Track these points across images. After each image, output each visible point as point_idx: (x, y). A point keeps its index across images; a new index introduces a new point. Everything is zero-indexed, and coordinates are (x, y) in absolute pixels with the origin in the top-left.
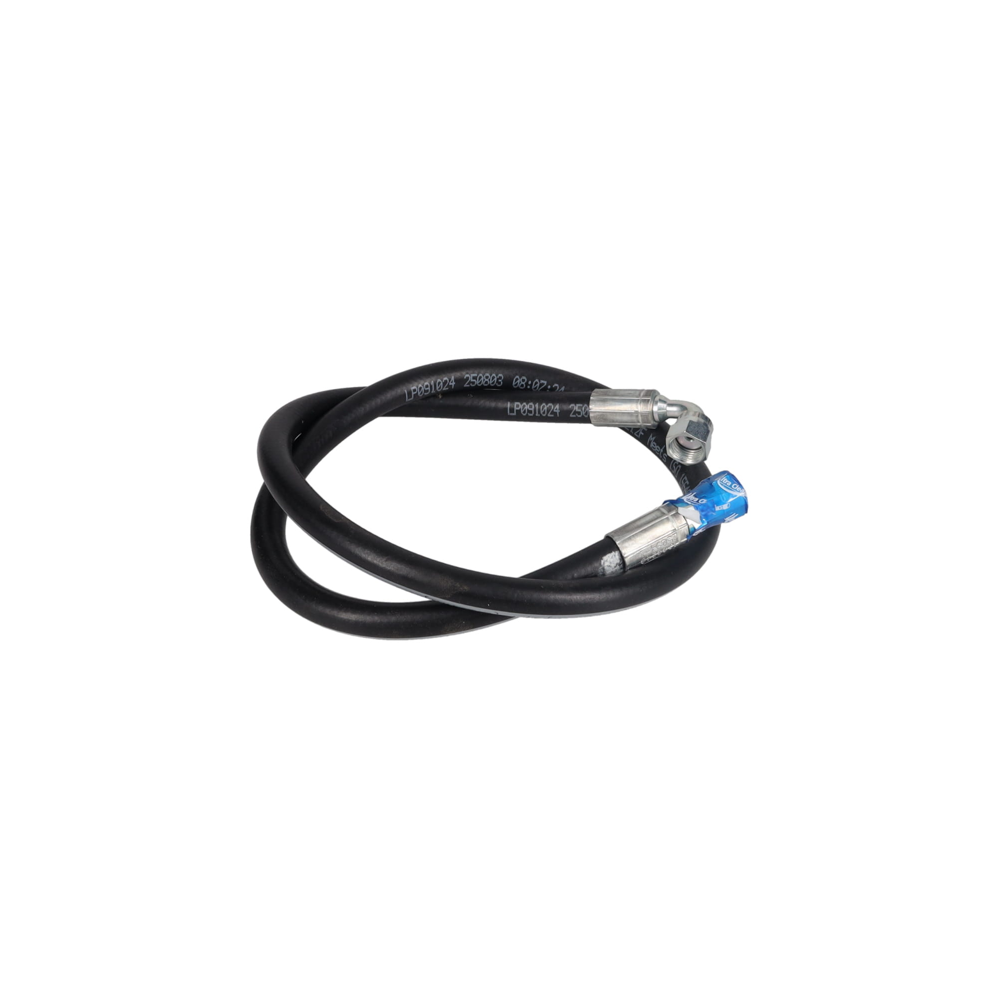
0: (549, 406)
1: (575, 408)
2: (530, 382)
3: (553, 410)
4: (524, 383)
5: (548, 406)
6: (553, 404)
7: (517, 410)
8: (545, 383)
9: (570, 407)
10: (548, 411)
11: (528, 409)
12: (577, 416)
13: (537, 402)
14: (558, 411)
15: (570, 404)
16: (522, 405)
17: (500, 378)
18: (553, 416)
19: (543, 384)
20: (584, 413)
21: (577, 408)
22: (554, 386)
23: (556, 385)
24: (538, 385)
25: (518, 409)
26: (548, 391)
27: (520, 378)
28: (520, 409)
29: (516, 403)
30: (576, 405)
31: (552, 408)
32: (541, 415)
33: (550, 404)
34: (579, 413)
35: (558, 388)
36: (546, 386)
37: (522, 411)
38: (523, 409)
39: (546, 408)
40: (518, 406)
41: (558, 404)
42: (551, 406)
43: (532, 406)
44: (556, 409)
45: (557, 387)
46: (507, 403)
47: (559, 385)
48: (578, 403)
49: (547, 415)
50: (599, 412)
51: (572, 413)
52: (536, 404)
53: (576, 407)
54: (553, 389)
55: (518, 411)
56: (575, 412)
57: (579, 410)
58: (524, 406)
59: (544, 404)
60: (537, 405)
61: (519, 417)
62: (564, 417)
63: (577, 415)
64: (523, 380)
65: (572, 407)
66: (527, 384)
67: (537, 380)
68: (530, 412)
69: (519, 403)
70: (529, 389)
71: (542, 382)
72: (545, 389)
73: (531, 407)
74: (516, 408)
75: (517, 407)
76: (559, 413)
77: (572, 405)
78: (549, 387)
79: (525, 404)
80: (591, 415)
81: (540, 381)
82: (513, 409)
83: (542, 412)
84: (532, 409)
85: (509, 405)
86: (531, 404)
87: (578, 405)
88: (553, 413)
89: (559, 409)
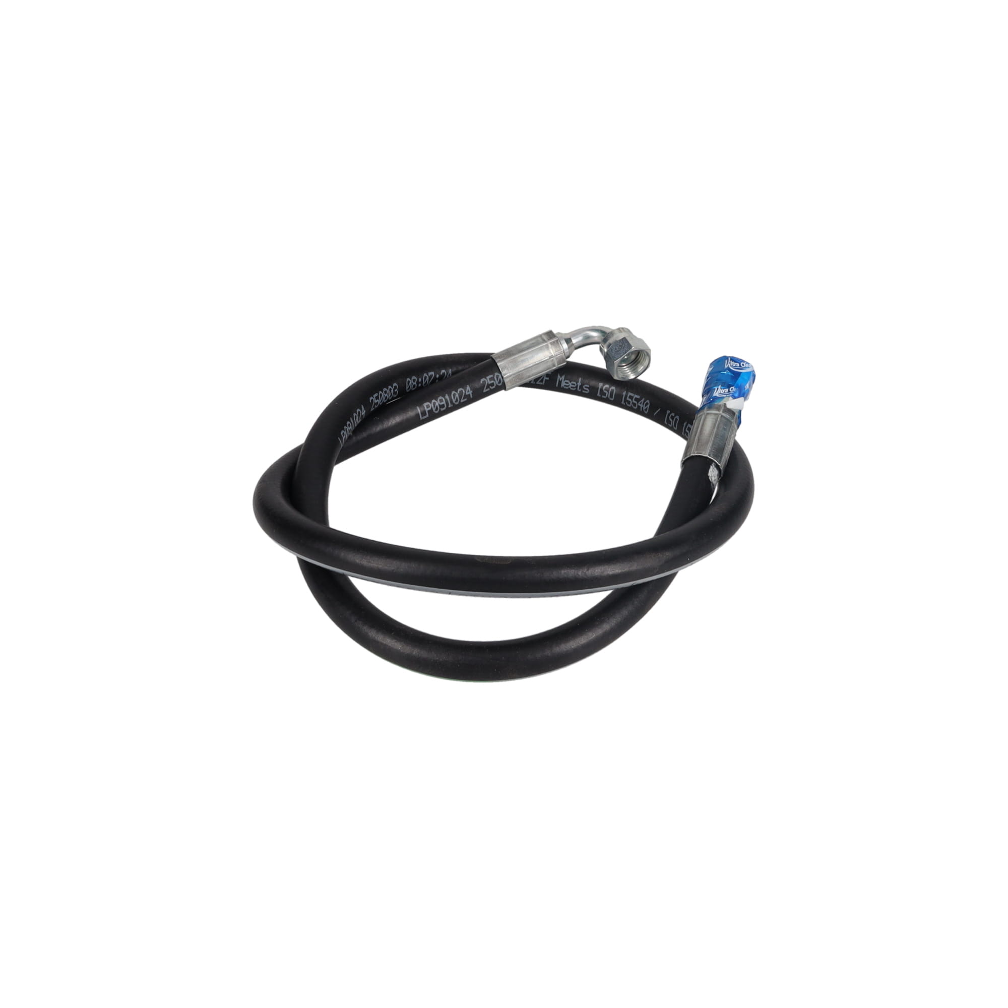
0: (460, 392)
1: (487, 382)
2: (420, 380)
3: (465, 393)
4: (415, 383)
5: (458, 392)
6: (463, 388)
7: (429, 411)
8: (433, 373)
9: (481, 382)
10: (460, 398)
11: (439, 405)
12: (490, 389)
13: (446, 393)
14: (470, 392)
15: (480, 381)
16: (432, 404)
17: (395, 387)
18: (466, 399)
19: (432, 375)
20: (497, 382)
21: (489, 380)
22: (441, 374)
23: (443, 371)
24: (428, 378)
25: (430, 409)
26: (437, 381)
27: (411, 380)
28: (432, 408)
29: (425, 405)
30: (486, 379)
31: (464, 392)
32: (453, 404)
33: (459, 390)
34: (492, 385)
35: (446, 373)
36: (435, 376)
37: (434, 409)
38: (434, 407)
39: (457, 395)
40: (428, 406)
41: (468, 386)
42: (462, 391)
43: (442, 399)
44: (468, 391)
45: (444, 373)
46: (417, 409)
47: (446, 370)
48: (488, 376)
49: (460, 401)
50: (514, 374)
51: (485, 388)
52: (445, 396)
53: (487, 380)
54: (442, 378)
55: (431, 411)
56: (488, 386)
57: (492, 382)
58: (434, 404)
59: (453, 392)
60: (447, 397)
61: (433, 416)
62: (479, 395)
63: (490, 387)
64: (414, 380)
65: (483, 382)
66: (418, 383)
67: (425, 375)
68: (443, 406)
69: (428, 403)
70: (420, 387)
71: (430, 374)
72: (435, 379)
73: (441, 401)
74: (427, 410)
75: (427, 408)
76: (472, 393)
77: (482, 380)
78: (438, 376)
79: (434, 401)
80: (506, 381)
81: (428, 374)
82: (425, 411)
83: (454, 401)
84: (444, 402)
85: (419, 410)
86: (440, 398)
87: (488, 377)
88: (466, 396)
89: (471, 390)
